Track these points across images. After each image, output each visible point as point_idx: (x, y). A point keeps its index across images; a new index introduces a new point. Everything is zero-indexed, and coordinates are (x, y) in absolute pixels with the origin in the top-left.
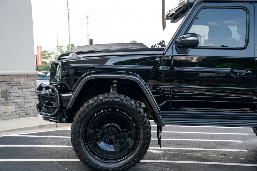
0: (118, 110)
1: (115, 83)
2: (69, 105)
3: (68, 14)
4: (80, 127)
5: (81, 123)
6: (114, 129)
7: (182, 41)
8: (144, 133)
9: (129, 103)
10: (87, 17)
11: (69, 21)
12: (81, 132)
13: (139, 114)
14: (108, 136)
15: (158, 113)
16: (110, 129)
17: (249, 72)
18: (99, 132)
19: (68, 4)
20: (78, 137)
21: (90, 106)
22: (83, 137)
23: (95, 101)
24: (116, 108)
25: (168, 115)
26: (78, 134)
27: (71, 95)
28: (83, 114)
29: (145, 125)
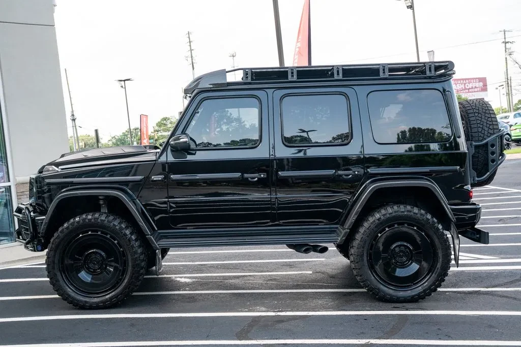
0: (99, 233)
1: (101, 199)
2: (42, 229)
3: (192, 57)
4: (55, 256)
5: (55, 251)
6: (98, 257)
7: (175, 144)
8: (132, 259)
9: (112, 224)
10: (233, 56)
11: (193, 68)
12: (56, 261)
13: (124, 237)
14: (91, 265)
15: (148, 235)
16: (93, 256)
17: (262, 176)
18: (80, 260)
19: (190, 42)
20: (54, 268)
21: (65, 230)
22: (59, 268)
23: (71, 224)
24: (97, 231)
25: (169, 236)
26: (52, 265)
27: (44, 217)
28: (56, 240)
29: (133, 249)
